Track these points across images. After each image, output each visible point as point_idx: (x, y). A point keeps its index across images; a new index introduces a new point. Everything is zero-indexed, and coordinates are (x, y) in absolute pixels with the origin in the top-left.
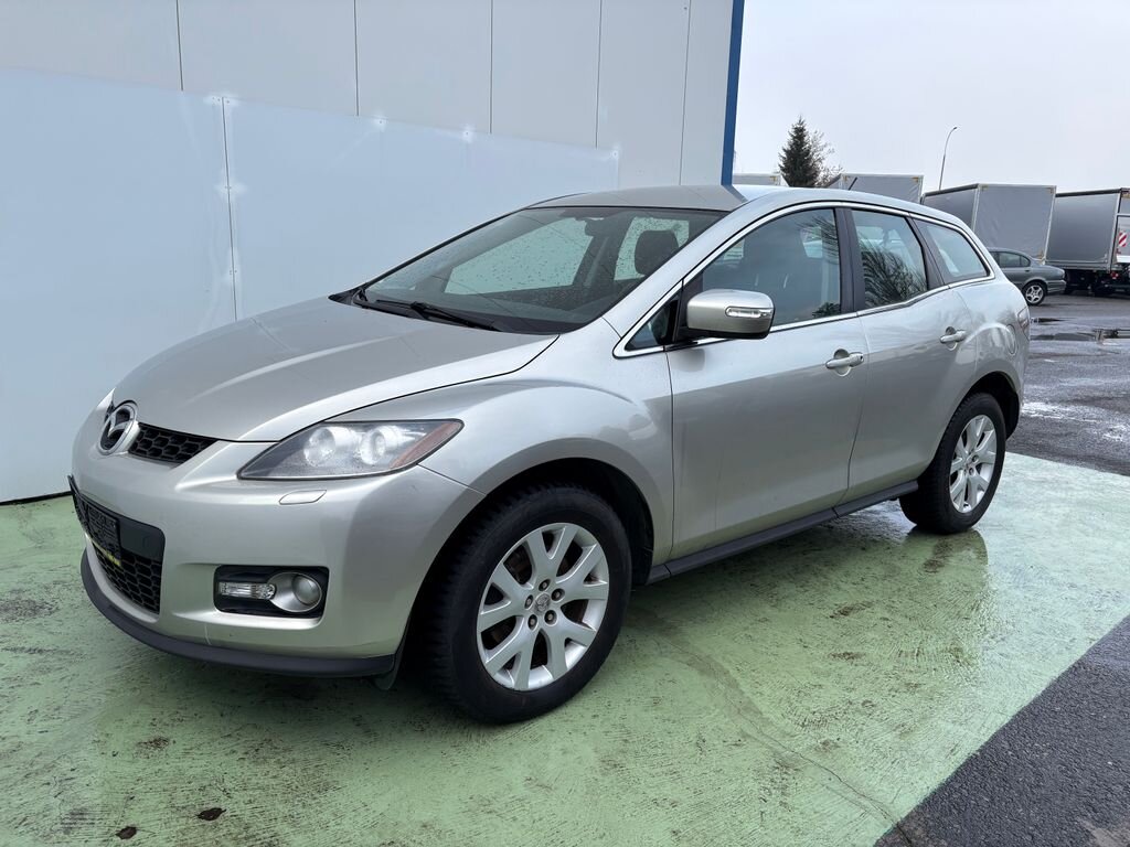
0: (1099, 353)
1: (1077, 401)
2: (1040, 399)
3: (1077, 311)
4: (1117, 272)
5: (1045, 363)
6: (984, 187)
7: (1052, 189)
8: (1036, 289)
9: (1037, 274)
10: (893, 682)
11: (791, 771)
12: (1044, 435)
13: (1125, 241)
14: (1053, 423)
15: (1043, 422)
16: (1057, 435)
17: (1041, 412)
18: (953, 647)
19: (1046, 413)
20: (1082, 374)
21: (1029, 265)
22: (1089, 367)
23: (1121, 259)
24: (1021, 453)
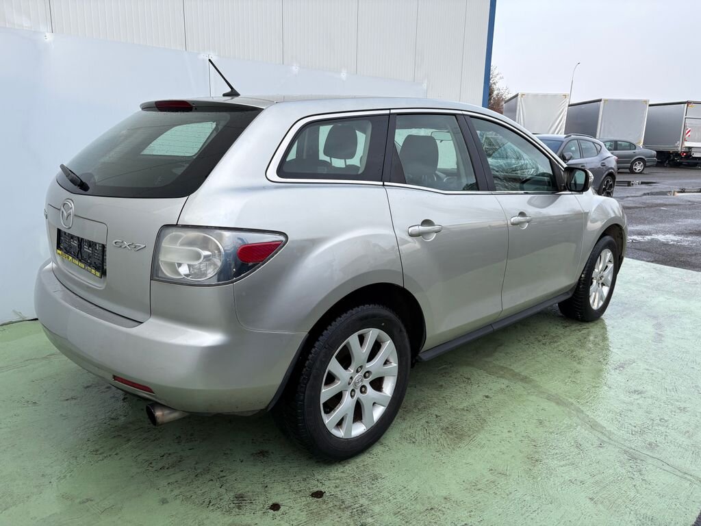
0: (690, 203)
1: (691, 234)
2: (669, 232)
3: (665, 177)
4: (684, 152)
5: (661, 210)
6: (605, 101)
7: (646, 102)
8: (639, 163)
9: (639, 155)
10: (670, 407)
11: (639, 461)
12: (683, 255)
13: (689, 134)
14: (684, 248)
15: (679, 247)
16: (690, 255)
17: (674, 241)
18: (694, 385)
19: (678, 241)
20: (687, 216)
21: (635, 149)
22: (688, 212)
23: (687, 144)
24: (675, 266)
